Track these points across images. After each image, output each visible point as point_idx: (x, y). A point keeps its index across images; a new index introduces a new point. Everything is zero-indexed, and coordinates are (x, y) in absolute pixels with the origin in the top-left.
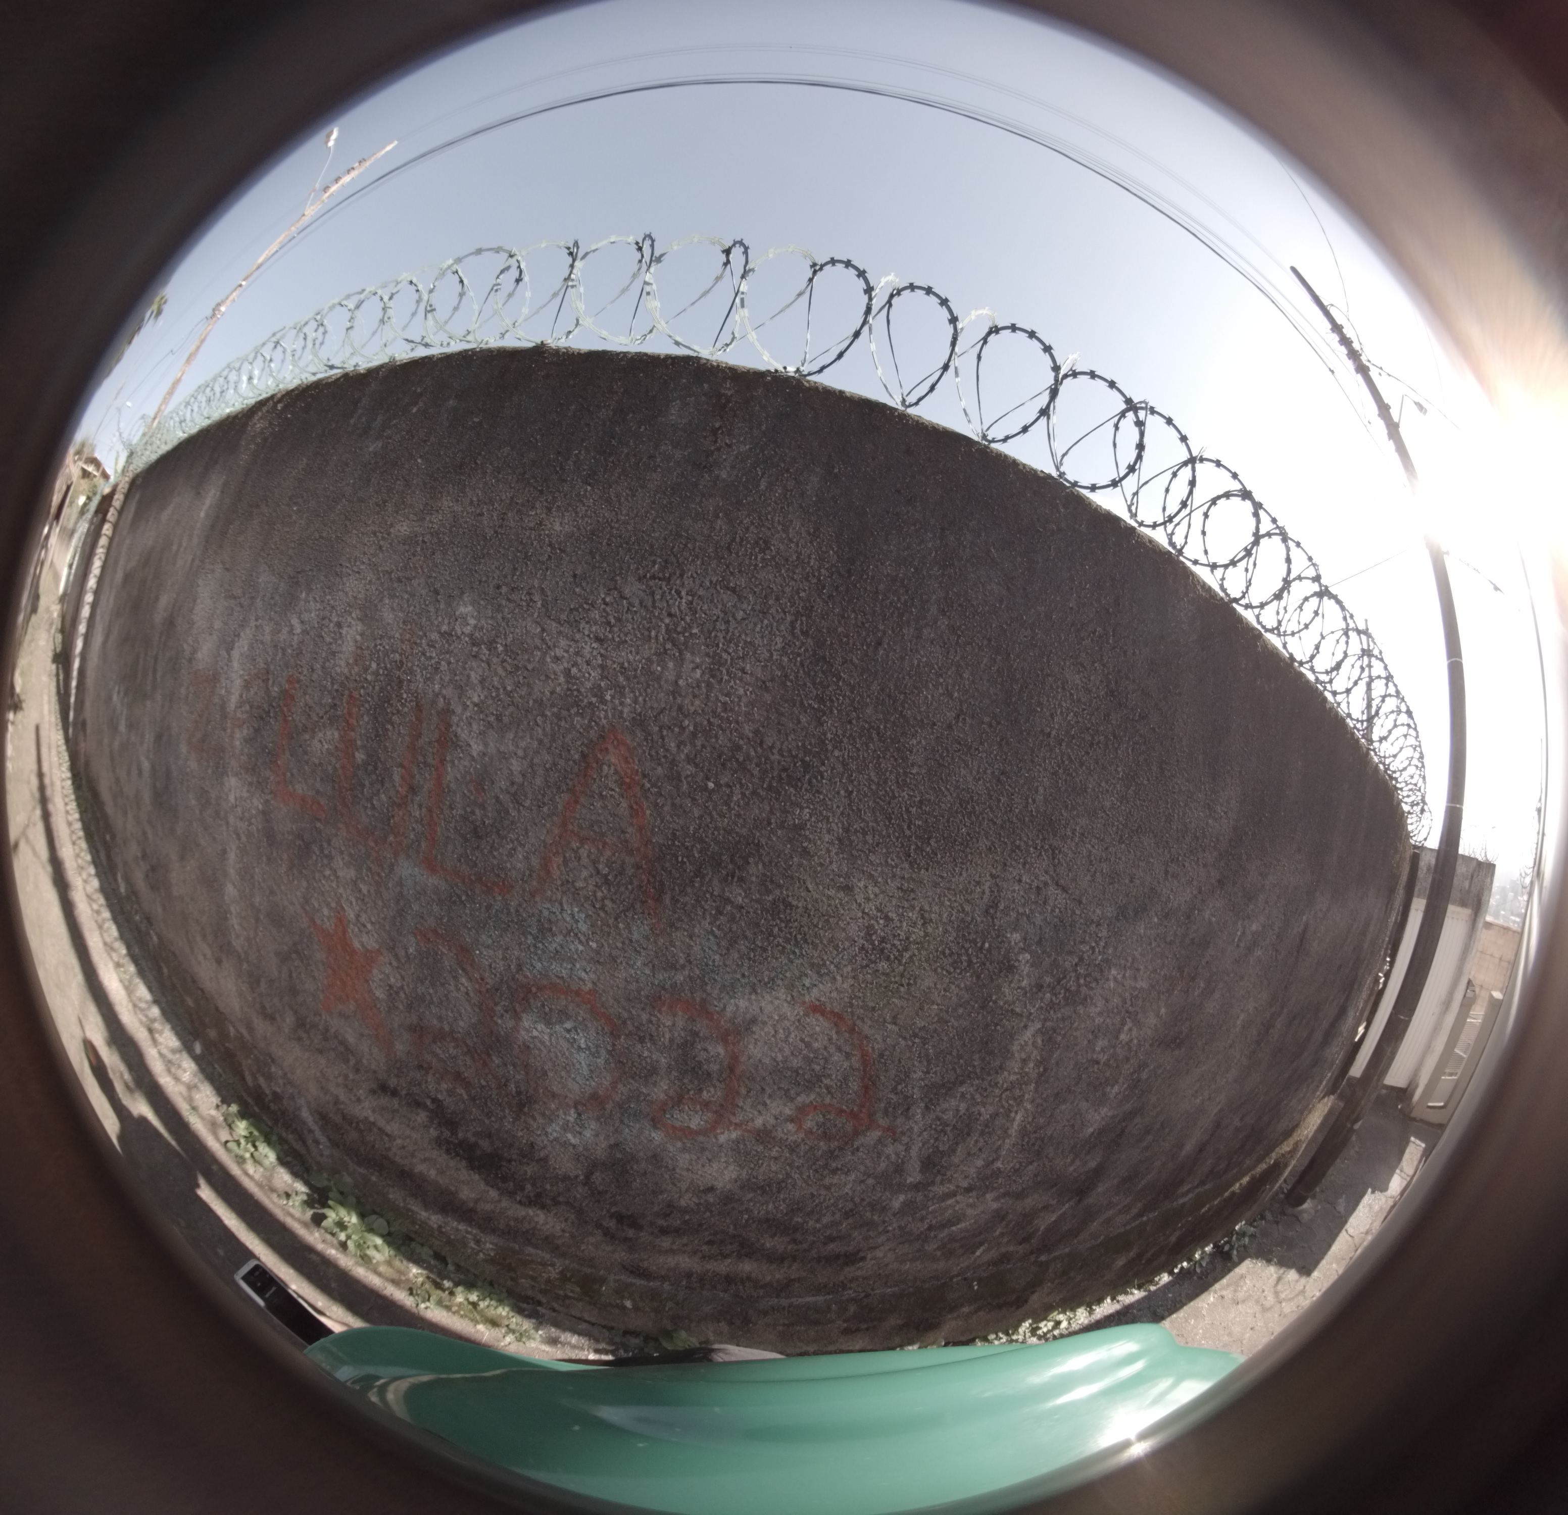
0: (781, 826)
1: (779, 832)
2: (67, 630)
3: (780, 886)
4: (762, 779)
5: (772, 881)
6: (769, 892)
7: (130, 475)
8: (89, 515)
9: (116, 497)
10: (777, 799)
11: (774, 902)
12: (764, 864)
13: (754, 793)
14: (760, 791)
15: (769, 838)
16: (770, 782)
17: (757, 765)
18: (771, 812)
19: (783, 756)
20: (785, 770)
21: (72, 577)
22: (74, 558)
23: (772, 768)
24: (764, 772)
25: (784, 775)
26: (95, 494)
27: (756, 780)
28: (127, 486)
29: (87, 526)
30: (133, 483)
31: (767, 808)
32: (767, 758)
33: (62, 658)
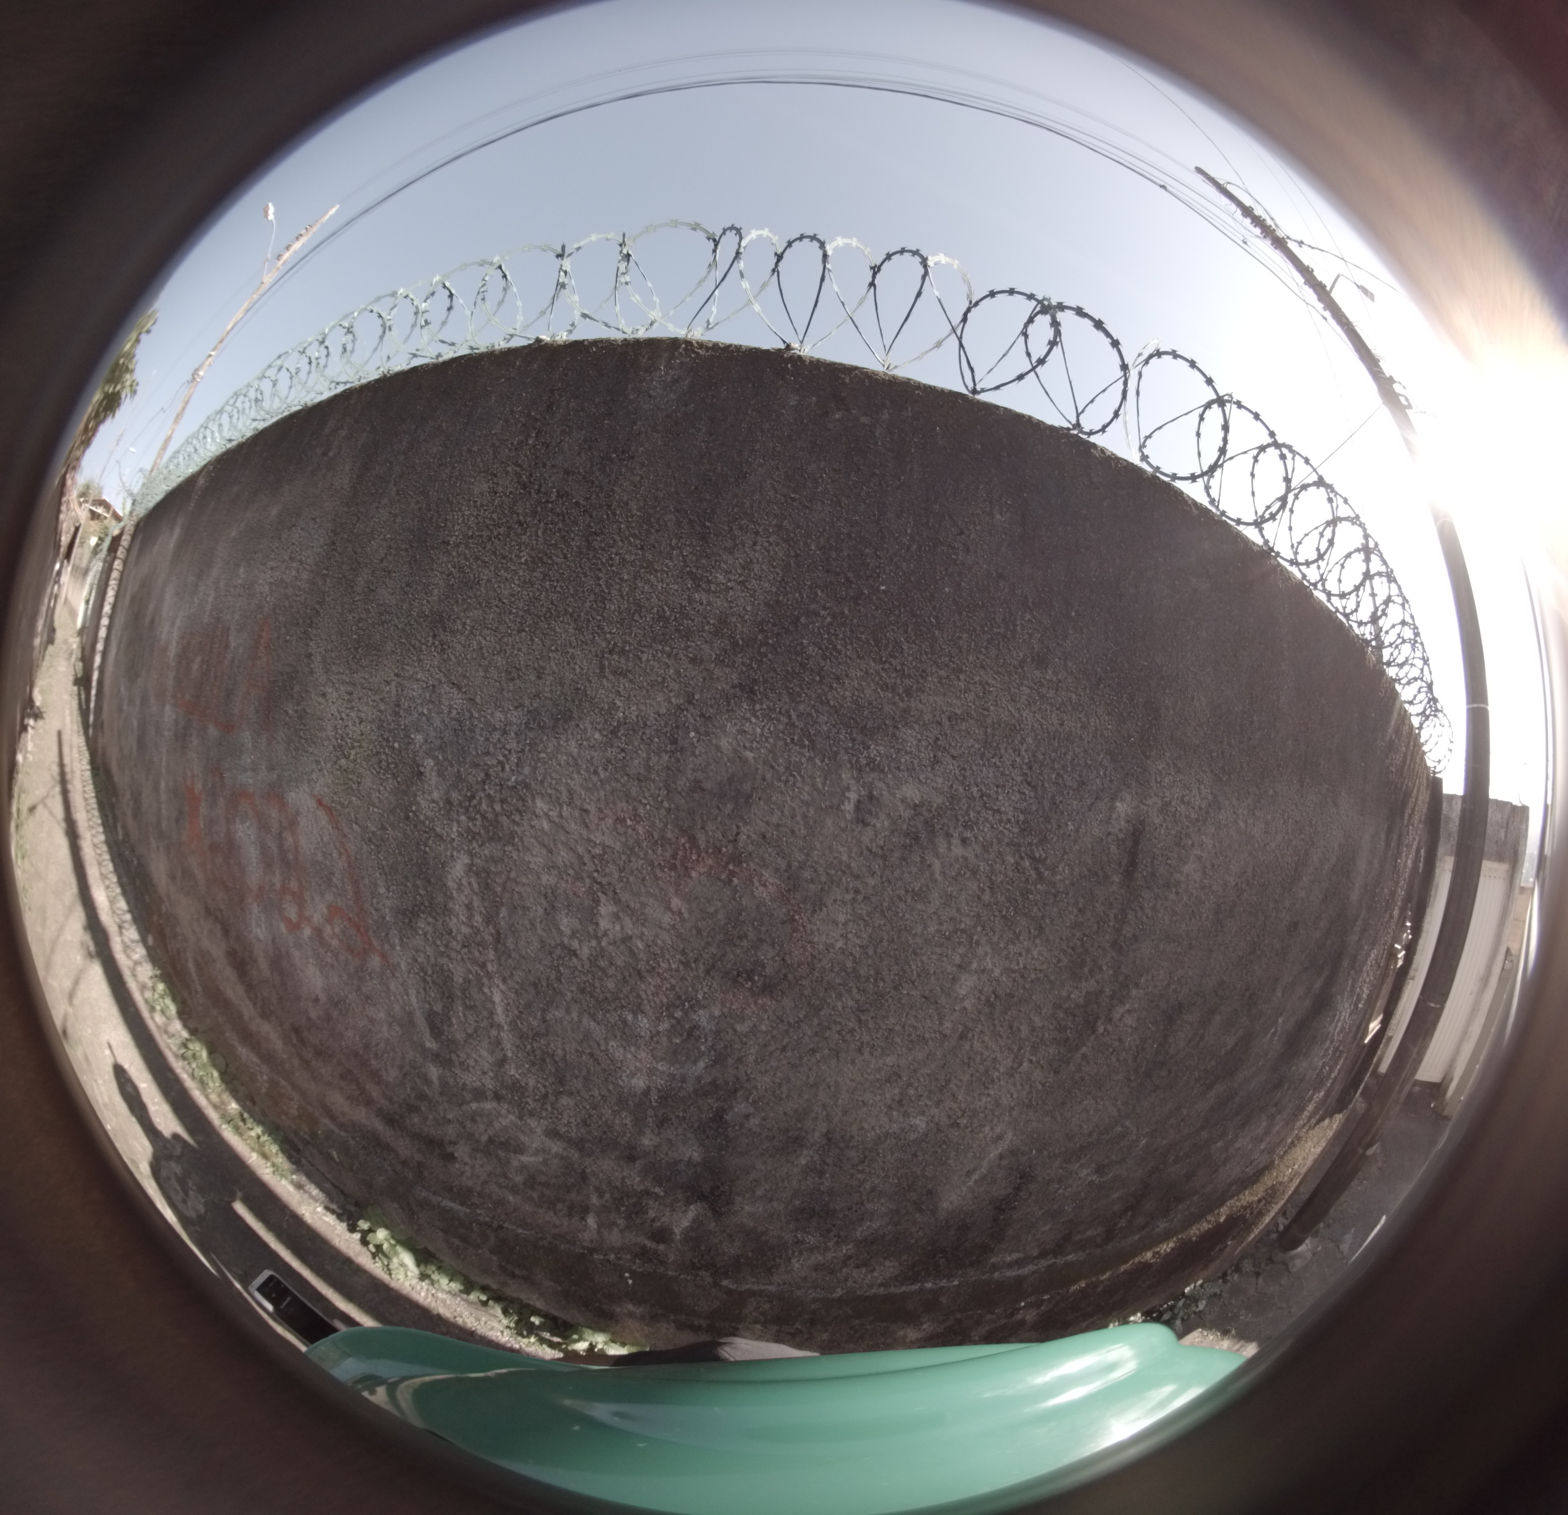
2: (86, 658)
7: (135, 519)
8: (103, 554)
9: (124, 537)
21: (89, 612)
22: (90, 594)
26: (107, 535)
28: (132, 529)
29: (101, 564)
30: (137, 526)
33: (83, 682)
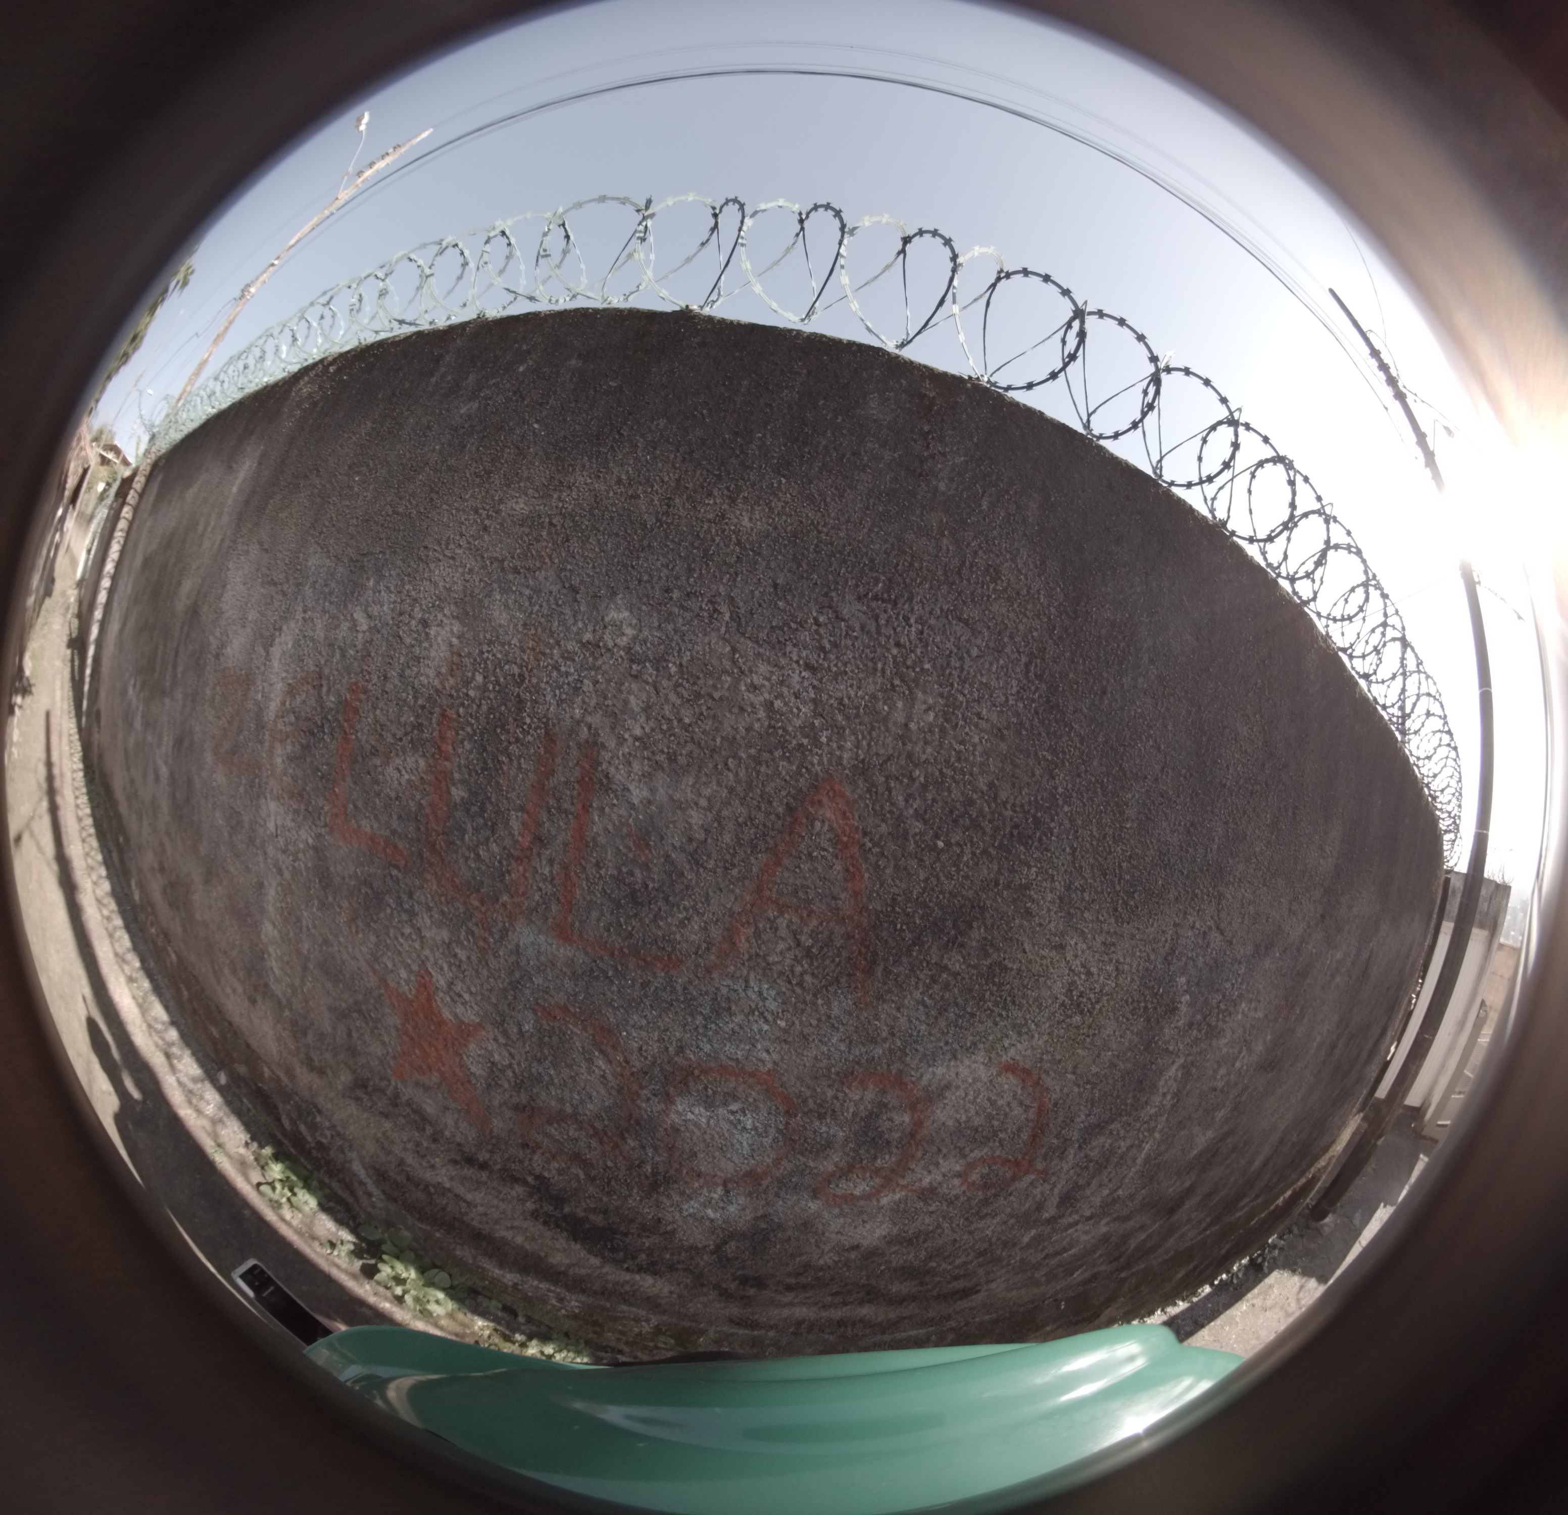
0: (1008, 886)
1: (1005, 893)
3: (998, 950)
4: (994, 838)
5: (992, 945)
6: (987, 955)
8: (110, 501)
9: (136, 481)
10: (1007, 859)
11: (990, 967)
12: (986, 927)
13: (985, 852)
14: (991, 850)
15: (995, 900)
16: (1001, 840)
17: (990, 822)
18: (999, 872)
19: (1015, 811)
20: (1016, 826)
23: (1004, 824)
24: (996, 829)
25: (1015, 832)
26: (114, 479)
27: (987, 838)
29: (106, 513)
30: (155, 465)
31: (996, 867)
32: (1000, 814)
33: (78, 645)
